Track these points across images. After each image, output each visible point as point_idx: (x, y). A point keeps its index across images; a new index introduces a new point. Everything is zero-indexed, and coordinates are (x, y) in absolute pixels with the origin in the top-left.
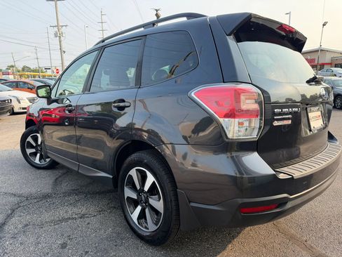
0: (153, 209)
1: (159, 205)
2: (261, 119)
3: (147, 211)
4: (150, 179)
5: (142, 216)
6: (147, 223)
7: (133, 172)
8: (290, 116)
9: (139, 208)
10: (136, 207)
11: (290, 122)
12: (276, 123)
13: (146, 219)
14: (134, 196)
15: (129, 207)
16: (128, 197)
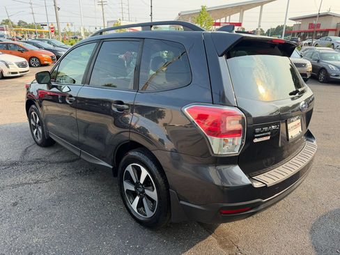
0: (149, 198)
1: (153, 194)
2: (243, 138)
3: (144, 200)
4: (144, 173)
5: (140, 204)
6: (144, 210)
7: (129, 168)
8: (269, 133)
9: (137, 198)
10: (135, 198)
11: (269, 138)
12: (256, 140)
13: (144, 207)
14: (132, 188)
15: (129, 198)
16: (127, 190)
